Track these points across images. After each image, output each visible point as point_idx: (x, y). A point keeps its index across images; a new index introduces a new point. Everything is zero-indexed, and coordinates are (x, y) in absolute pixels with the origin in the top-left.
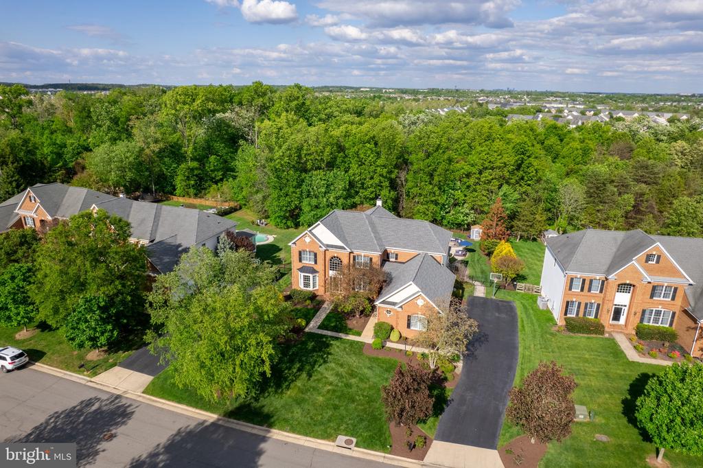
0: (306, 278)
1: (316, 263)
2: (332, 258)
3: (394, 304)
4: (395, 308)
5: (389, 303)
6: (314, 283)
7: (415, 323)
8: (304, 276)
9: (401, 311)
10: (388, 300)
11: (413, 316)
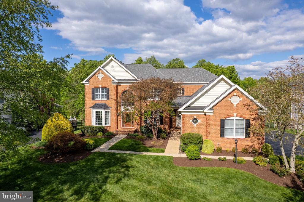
0: (98, 115)
1: (108, 98)
2: (124, 93)
3: (203, 108)
4: (203, 114)
5: (195, 108)
6: (106, 119)
7: (230, 128)
8: (96, 112)
9: (212, 114)
10: (193, 105)
11: (227, 120)
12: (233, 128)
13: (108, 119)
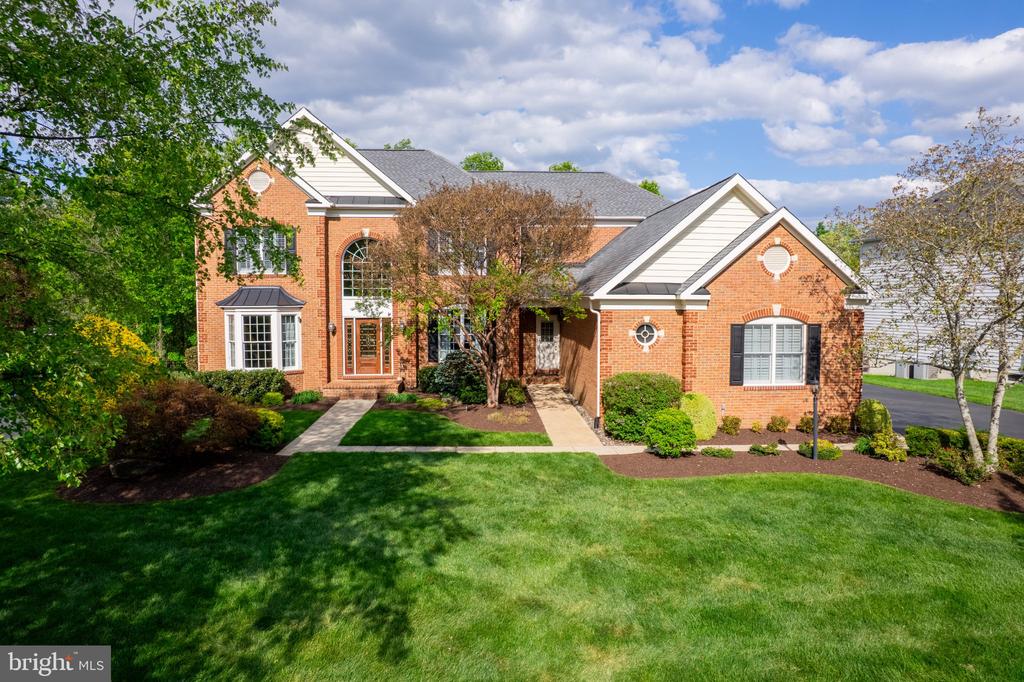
0: (257, 329)
2: (352, 248)
3: (670, 288)
4: (673, 307)
5: (647, 289)
6: (286, 346)
7: (758, 356)
8: (246, 319)
9: (705, 308)
10: (639, 279)
11: (751, 327)
12: (767, 356)
13: (293, 345)
